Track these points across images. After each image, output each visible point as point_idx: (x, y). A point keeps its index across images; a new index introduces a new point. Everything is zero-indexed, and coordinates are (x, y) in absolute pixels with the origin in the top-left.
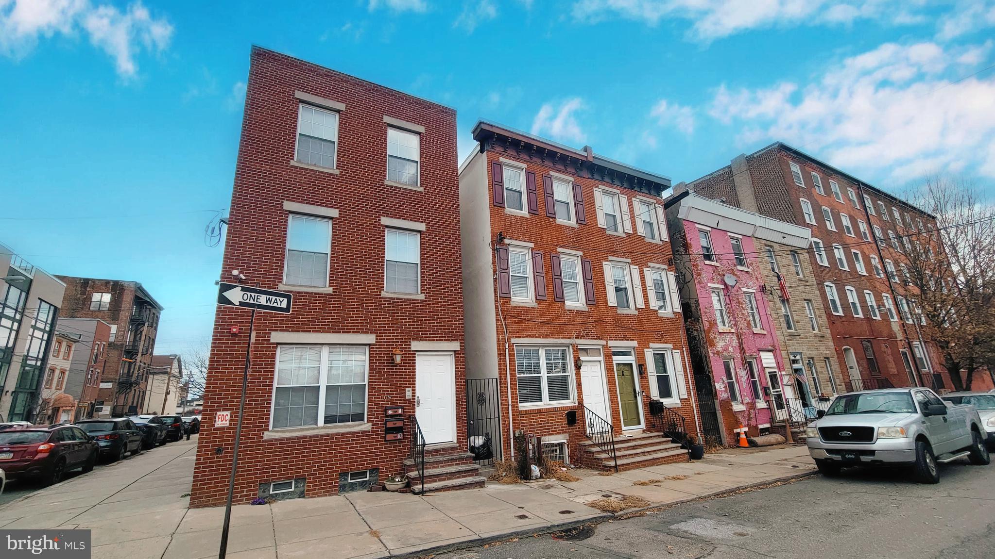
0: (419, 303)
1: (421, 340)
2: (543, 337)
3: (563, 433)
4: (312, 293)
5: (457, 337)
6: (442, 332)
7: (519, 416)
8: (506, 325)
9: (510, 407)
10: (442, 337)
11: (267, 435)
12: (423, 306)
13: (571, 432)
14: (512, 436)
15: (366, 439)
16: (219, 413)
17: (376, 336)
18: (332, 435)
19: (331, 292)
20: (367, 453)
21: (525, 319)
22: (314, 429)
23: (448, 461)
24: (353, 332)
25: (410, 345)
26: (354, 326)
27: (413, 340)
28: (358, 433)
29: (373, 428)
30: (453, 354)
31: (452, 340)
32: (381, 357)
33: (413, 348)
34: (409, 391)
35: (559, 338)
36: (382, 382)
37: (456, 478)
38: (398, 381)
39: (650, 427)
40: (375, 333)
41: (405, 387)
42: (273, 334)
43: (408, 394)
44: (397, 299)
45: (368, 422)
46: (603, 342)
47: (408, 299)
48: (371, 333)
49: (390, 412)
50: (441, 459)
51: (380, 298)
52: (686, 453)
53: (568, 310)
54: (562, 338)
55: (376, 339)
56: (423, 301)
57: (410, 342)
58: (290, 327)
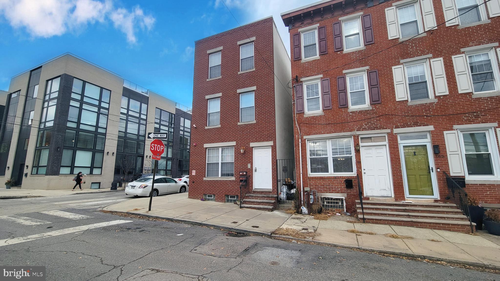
0: (254, 125)
1: (255, 142)
2: (327, 133)
3: (341, 193)
4: (214, 128)
5: (272, 139)
6: (264, 137)
7: (308, 180)
8: (300, 129)
9: (301, 174)
10: (264, 140)
11: (205, 179)
12: (255, 126)
13: (349, 193)
14: (302, 190)
15: (233, 183)
16: (193, 171)
17: (236, 142)
18: (222, 181)
19: (220, 127)
20: (234, 189)
21: (314, 124)
22: (218, 178)
23: (262, 197)
24: (228, 141)
25: (250, 145)
26: (228, 139)
27: (251, 142)
28: (231, 181)
29: (236, 179)
30: (271, 147)
31: (269, 141)
32: (238, 151)
33: (251, 146)
34: (249, 165)
35: (342, 132)
36: (239, 161)
37: (261, 205)
38: (245, 161)
39: (445, 198)
40: (235, 141)
41: (248, 163)
42: (205, 145)
43: (249, 166)
44: (244, 125)
45: (235, 177)
46: (389, 131)
47: (249, 124)
48: (234, 141)
49: (241, 173)
50: (259, 196)
51: (237, 126)
52: (468, 225)
53: (351, 112)
54: (343, 132)
55: (236, 143)
56: (255, 123)
57: (250, 143)
58: (209, 142)
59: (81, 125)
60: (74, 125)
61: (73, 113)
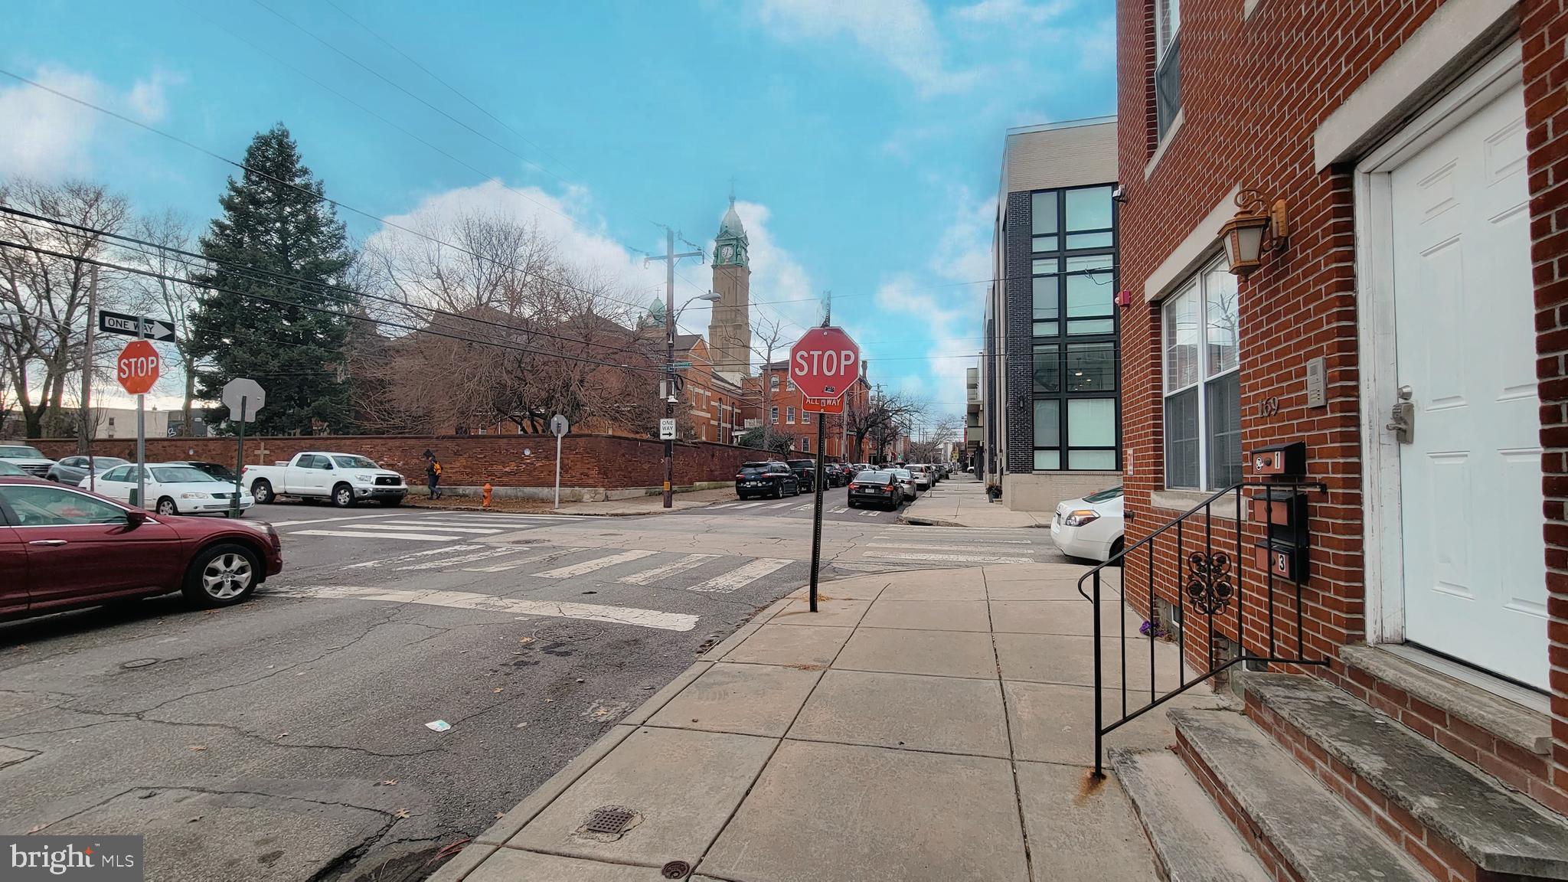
4: (1167, 153)
11: (1154, 499)
19: (1182, 120)
24: (1212, 206)
25: (1312, 154)
26: (1212, 186)
27: (1323, 118)
38: (1289, 337)
40: (1239, 178)
41: (1307, 357)
42: (1146, 283)
43: (1314, 383)
48: (1235, 181)
49: (1259, 464)
57: (1312, 141)
58: (1157, 258)
59: (1069, 324)
60: (1052, 330)
61: (1044, 296)
